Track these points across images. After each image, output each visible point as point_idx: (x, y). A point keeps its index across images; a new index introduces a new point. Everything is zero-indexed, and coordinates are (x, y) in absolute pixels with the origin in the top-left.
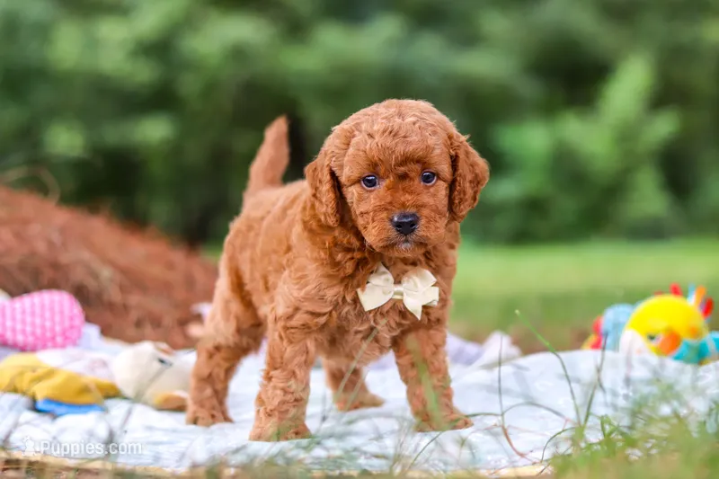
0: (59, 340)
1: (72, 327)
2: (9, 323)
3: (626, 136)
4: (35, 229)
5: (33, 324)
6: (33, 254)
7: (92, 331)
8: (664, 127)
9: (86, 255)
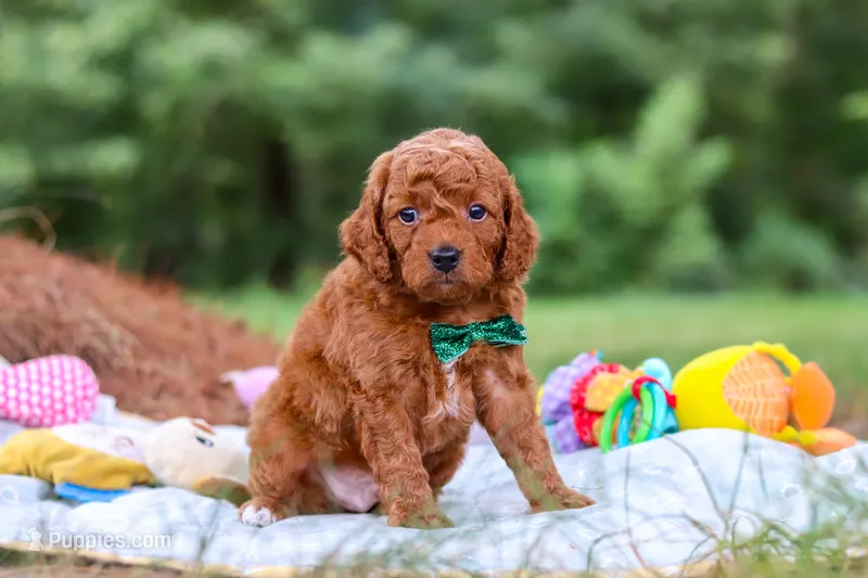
0: (70, 413)
1: (85, 398)
2: (12, 393)
3: (667, 170)
4: (29, 280)
5: (40, 394)
6: (31, 310)
7: (107, 403)
8: (713, 159)
9: (92, 313)
